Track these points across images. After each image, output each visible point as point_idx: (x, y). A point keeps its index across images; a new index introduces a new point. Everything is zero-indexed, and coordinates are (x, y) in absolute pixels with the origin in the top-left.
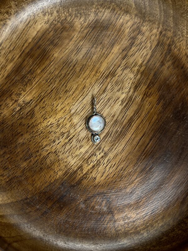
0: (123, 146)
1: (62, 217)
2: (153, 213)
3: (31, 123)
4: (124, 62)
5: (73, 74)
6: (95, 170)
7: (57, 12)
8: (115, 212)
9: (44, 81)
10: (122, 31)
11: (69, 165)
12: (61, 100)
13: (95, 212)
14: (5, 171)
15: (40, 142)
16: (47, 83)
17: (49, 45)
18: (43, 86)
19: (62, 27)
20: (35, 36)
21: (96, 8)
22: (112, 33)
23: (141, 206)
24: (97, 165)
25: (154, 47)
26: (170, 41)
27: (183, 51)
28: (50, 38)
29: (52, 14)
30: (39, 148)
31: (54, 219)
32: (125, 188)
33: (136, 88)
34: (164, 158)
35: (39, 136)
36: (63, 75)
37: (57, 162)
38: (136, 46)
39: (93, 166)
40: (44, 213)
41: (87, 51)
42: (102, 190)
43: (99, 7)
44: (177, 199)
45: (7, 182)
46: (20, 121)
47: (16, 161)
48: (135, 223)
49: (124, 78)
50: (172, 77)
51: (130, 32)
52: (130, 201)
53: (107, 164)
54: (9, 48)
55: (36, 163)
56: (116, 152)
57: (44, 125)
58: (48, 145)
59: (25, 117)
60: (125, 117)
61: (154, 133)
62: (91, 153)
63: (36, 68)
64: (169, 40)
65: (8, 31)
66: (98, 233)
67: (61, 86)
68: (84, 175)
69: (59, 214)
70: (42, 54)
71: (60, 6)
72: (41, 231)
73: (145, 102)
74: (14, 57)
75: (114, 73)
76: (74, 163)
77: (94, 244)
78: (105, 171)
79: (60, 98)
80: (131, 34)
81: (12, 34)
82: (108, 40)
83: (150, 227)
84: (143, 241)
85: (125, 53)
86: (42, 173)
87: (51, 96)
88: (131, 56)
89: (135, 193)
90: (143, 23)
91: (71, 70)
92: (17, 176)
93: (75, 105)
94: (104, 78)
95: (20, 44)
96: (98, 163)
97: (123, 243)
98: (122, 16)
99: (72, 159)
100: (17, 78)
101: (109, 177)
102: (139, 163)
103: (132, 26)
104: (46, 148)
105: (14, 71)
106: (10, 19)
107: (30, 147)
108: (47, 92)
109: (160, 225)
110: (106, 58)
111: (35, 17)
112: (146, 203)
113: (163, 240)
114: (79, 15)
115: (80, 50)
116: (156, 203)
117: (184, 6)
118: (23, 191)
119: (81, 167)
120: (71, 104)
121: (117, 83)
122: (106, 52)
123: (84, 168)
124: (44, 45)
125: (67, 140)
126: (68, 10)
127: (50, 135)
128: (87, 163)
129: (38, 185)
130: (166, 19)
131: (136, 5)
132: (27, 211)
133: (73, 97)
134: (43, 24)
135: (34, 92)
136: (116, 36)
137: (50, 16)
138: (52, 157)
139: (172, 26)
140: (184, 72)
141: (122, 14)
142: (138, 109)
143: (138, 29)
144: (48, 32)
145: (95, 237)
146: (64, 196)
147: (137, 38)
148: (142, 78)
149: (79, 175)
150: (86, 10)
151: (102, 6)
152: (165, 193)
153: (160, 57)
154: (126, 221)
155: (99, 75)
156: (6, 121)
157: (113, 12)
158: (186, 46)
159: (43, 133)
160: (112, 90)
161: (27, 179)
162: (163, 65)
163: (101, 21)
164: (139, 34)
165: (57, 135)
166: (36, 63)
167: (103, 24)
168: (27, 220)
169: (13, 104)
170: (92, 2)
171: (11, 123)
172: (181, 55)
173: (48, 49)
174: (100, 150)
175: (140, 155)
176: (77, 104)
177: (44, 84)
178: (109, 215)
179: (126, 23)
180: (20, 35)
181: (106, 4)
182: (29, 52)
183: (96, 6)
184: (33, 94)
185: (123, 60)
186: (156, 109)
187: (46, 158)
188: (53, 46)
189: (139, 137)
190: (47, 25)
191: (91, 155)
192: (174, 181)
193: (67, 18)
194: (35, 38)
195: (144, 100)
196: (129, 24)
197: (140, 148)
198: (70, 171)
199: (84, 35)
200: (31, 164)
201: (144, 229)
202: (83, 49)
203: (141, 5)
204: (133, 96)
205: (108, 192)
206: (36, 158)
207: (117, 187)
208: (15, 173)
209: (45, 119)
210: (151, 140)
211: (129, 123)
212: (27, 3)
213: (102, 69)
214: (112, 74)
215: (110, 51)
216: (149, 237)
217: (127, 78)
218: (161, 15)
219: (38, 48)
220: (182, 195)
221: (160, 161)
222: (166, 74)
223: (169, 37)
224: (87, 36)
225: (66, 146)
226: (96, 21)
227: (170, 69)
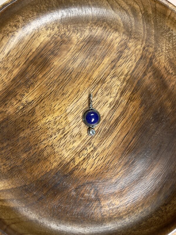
0: (110, 142)
1: (55, 203)
2: (134, 200)
3: (32, 120)
4: (113, 71)
5: (69, 80)
6: (85, 162)
7: (58, 27)
8: (102, 199)
9: (45, 85)
10: (112, 46)
11: (63, 157)
12: (58, 101)
13: (84, 199)
14: (8, 161)
15: (38, 137)
16: (47, 86)
17: (50, 55)
18: (44, 89)
19: (62, 40)
20: (38, 47)
21: (91, 26)
22: (103, 47)
23: (124, 194)
24: (87, 158)
25: (138, 60)
26: (152, 56)
27: (162, 64)
28: (51, 49)
29: (53, 29)
30: (38, 142)
31: (48, 204)
32: (111, 178)
33: (122, 93)
34: (144, 154)
35: (38, 131)
36: (61, 80)
37: (53, 154)
38: (123, 59)
39: (84, 159)
40: (40, 199)
41: (82, 61)
42: (91, 180)
43: (93, 25)
44: (155, 189)
45: (9, 170)
46: (23, 118)
47: (17, 152)
48: (118, 210)
49: (112, 84)
50: (152, 86)
51: (119, 47)
52: (115, 190)
53: (96, 157)
54: (16, 56)
55: (34, 155)
56: (104, 147)
57: (43, 122)
58: (46, 139)
59: (27, 114)
60: (112, 117)
61: (136, 132)
62: (82, 147)
63: (39, 74)
64: (151, 54)
65: (16, 42)
66: (86, 217)
67: (58, 90)
68: (76, 166)
69: (53, 200)
70: (44, 62)
71: (60, 22)
72: (37, 214)
73: (129, 105)
74: (20, 63)
75: (104, 80)
76: (68, 156)
77: (83, 227)
78: (94, 163)
79: (58, 100)
80: (119, 48)
81: (19, 45)
82: (100, 53)
83: (131, 213)
84: (125, 225)
85: (114, 64)
86: (40, 164)
87: (50, 97)
88: (118, 67)
89: (119, 183)
90: (129, 39)
91: (68, 77)
92: (17, 165)
93: (70, 106)
94: (95, 84)
95: (26, 53)
96: (88, 156)
97: (108, 226)
98: (112, 33)
99: (66, 152)
100: (22, 81)
101: (97, 168)
102: (123, 158)
103: (120, 42)
104: (44, 142)
105: (19, 76)
106: (17, 32)
107: (30, 141)
108: (47, 94)
109: (140, 211)
110: (98, 67)
111: (39, 31)
112: (129, 193)
113: (142, 224)
114: (76, 31)
115: (76, 60)
116: (137, 192)
117: (164, 26)
118: (23, 179)
119: (73, 160)
120: (67, 105)
121: (106, 89)
122: (98, 63)
123: (76, 160)
124: (45, 55)
125: (62, 136)
126: (67, 27)
127: (48, 131)
128: (79, 155)
129: (36, 174)
130: (148, 37)
131: (124, 24)
132: (25, 196)
133: (69, 99)
134: (45, 37)
135: (35, 94)
136: (106, 50)
137: (52, 30)
138: (49, 150)
139: (153, 43)
140: (163, 81)
141: (112, 32)
142: (123, 111)
143: (125, 45)
144: (49, 44)
145: (84, 221)
146: (58, 184)
147: (124, 52)
148: (127, 85)
149: (72, 166)
150: (82, 27)
151: (95, 24)
152: (145, 184)
153: (143, 69)
154: (111, 207)
155: (91, 81)
156: (10, 118)
157: (105, 30)
158: (165, 60)
159: (42, 129)
160: (102, 94)
161: (26, 168)
162: (145, 75)
163: (94, 37)
164: (126, 49)
165: (54, 130)
166: (38, 69)
167: (96, 39)
168: (24, 204)
169: (17, 103)
170: (87, 20)
171: (15, 120)
172: (160, 67)
173: (49, 58)
174: (90, 145)
175: (125, 151)
176: (72, 105)
177: (45, 87)
178: (96, 202)
179: (115, 39)
180: (26, 45)
181: (99, 23)
182: (32, 60)
183: (91, 24)
184: (34, 95)
185: (112, 70)
186: (139, 112)
187: (43, 151)
188: (53, 56)
189: (124, 134)
190: (49, 38)
191: (83, 149)
192: (152, 174)
193: (66, 33)
194: (38, 48)
195: (128, 104)
196: (118, 40)
197: (124, 144)
198: (64, 162)
199: (80, 47)
200: (31, 155)
201: (126, 215)
202: (79, 60)
203: (128, 24)
204: (119, 100)
205: (96, 181)
206: (35, 150)
207: (104, 178)
208: (16, 163)
209: (44, 117)
210: (134, 138)
211: (115, 123)
212: (33, 19)
213: (94, 76)
214: (103, 81)
215: (101, 61)
216: (130, 222)
217: (115, 85)
218: (145, 34)
219: (41, 57)
220: (159, 186)
221: (141, 156)
222: (147, 83)
223: (151, 53)
224: (82, 49)
225: (61, 141)
226: (90, 36)
227: (150, 79)
